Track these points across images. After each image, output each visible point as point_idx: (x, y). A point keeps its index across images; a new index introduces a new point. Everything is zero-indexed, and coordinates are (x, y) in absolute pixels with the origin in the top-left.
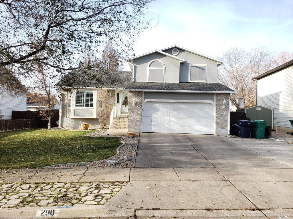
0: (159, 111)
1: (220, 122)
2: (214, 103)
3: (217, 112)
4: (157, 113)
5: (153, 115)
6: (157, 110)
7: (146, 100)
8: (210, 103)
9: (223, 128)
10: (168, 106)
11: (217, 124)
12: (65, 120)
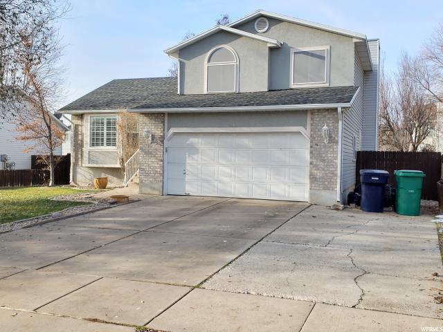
2: (306, 132)
3: (311, 152)
4: (195, 157)
5: (188, 161)
7: (173, 130)
8: (299, 133)
9: (326, 188)
10: (218, 141)
11: (313, 179)
12: (79, 170)
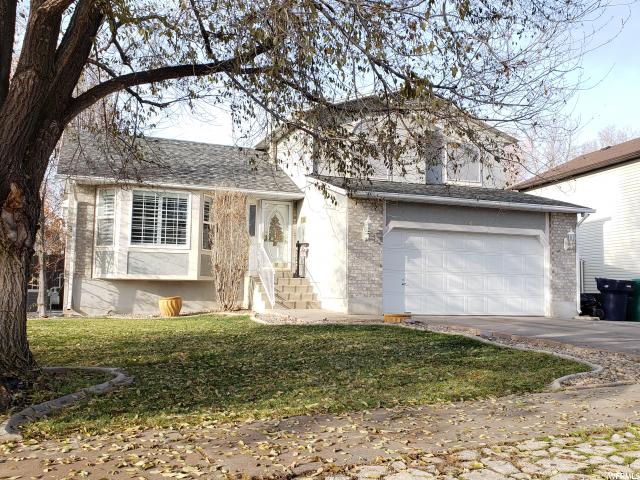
0: (420, 256)
1: (560, 283)
2: (543, 235)
3: (552, 259)
4: (417, 261)
5: (408, 266)
6: (415, 253)
7: (393, 224)
8: (536, 237)
9: (567, 299)
10: (443, 241)
11: (554, 288)
12: (85, 285)
